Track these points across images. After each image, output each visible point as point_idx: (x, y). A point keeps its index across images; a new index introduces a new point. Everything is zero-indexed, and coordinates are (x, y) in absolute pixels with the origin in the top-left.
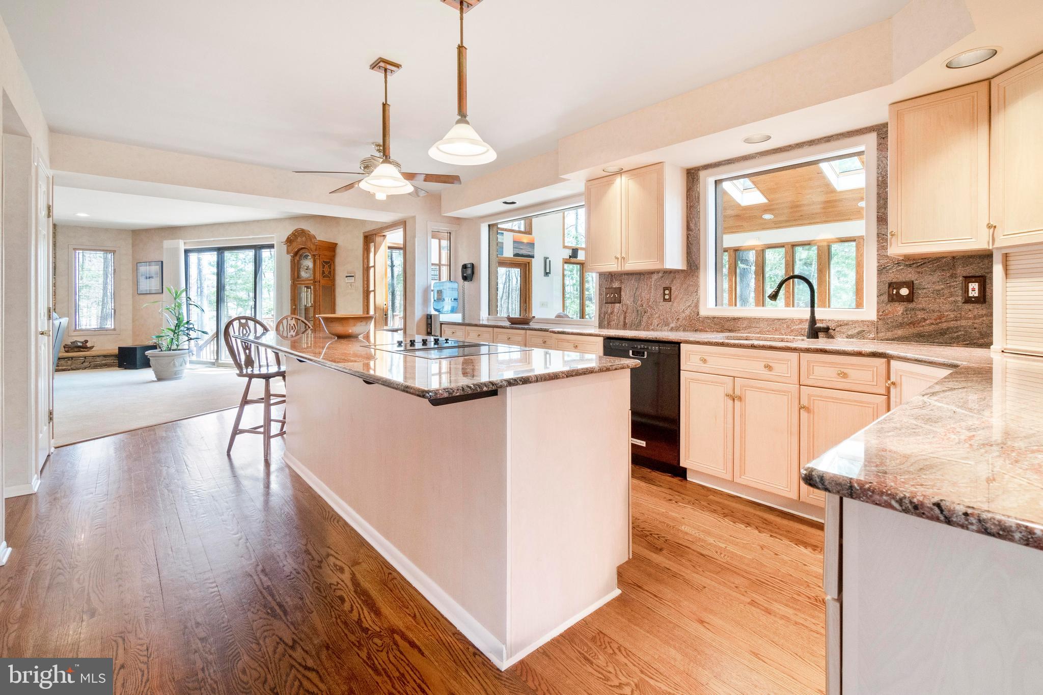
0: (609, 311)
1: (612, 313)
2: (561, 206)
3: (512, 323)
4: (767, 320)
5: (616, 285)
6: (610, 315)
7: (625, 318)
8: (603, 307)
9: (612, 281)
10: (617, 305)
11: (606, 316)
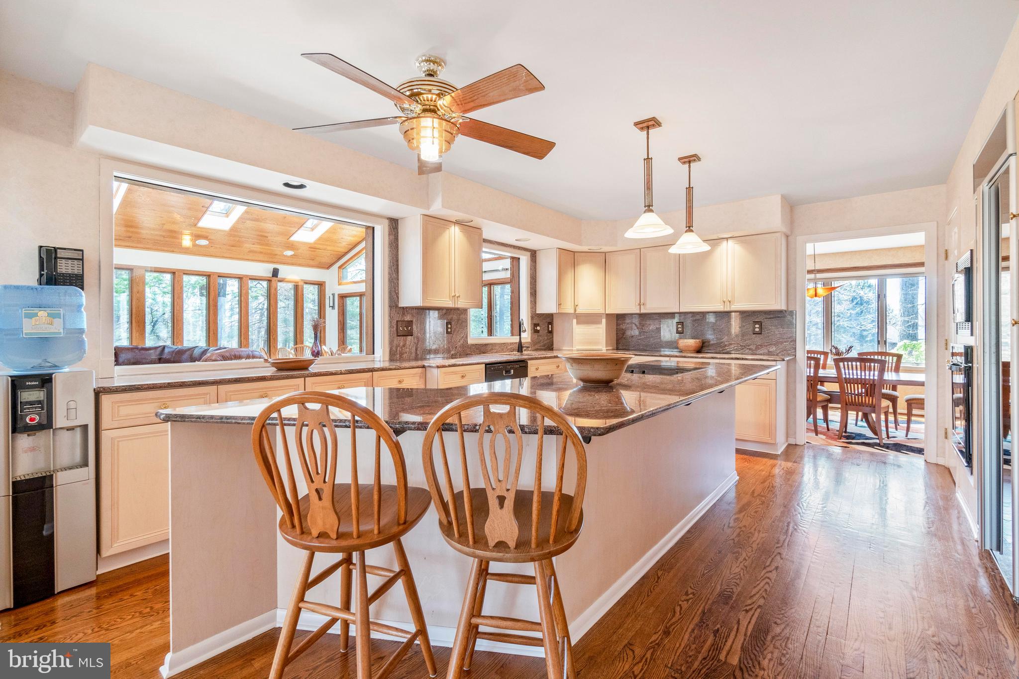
0: (401, 344)
1: (404, 346)
2: (353, 219)
3: (280, 369)
4: (499, 344)
5: (408, 318)
6: (402, 348)
7: (416, 350)
8: (395, 340)
9: (404, 314)
10: (409, 338)
11: (398, 349)
